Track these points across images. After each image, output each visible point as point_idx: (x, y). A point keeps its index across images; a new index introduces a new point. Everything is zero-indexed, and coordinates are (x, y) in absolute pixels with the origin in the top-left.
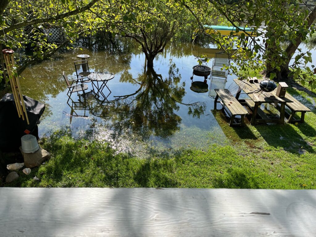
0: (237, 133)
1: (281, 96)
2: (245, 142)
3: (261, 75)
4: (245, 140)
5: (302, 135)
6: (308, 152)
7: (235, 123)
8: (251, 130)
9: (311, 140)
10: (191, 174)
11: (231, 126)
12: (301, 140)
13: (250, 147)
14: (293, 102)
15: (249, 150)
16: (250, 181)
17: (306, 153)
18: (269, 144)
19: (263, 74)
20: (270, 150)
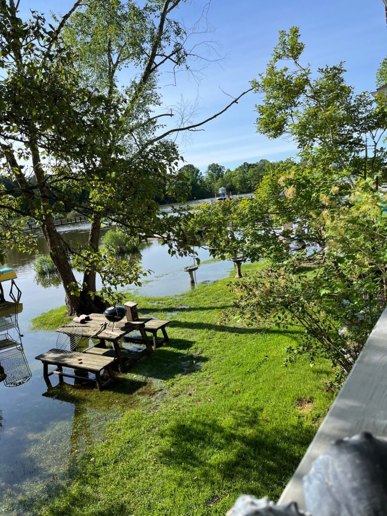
0: (119, 392)
1: (135, 319)
2: (139, 394)
3: (69, 317)
4: (136, 392)
5: (182, 351)
6: (203, 363)
7: (103, 383)
8: (130, 378)
9: (194, 351)
10: (125, 479)
11: (102, 389)
12: (184, 356)
13: (150, 396)
14: (152, 319)
15: (153, 399)
16: (195, 426)
17: (203, 365)
18: (165, 379)
19: (71, 315)
20: (173, 384)
